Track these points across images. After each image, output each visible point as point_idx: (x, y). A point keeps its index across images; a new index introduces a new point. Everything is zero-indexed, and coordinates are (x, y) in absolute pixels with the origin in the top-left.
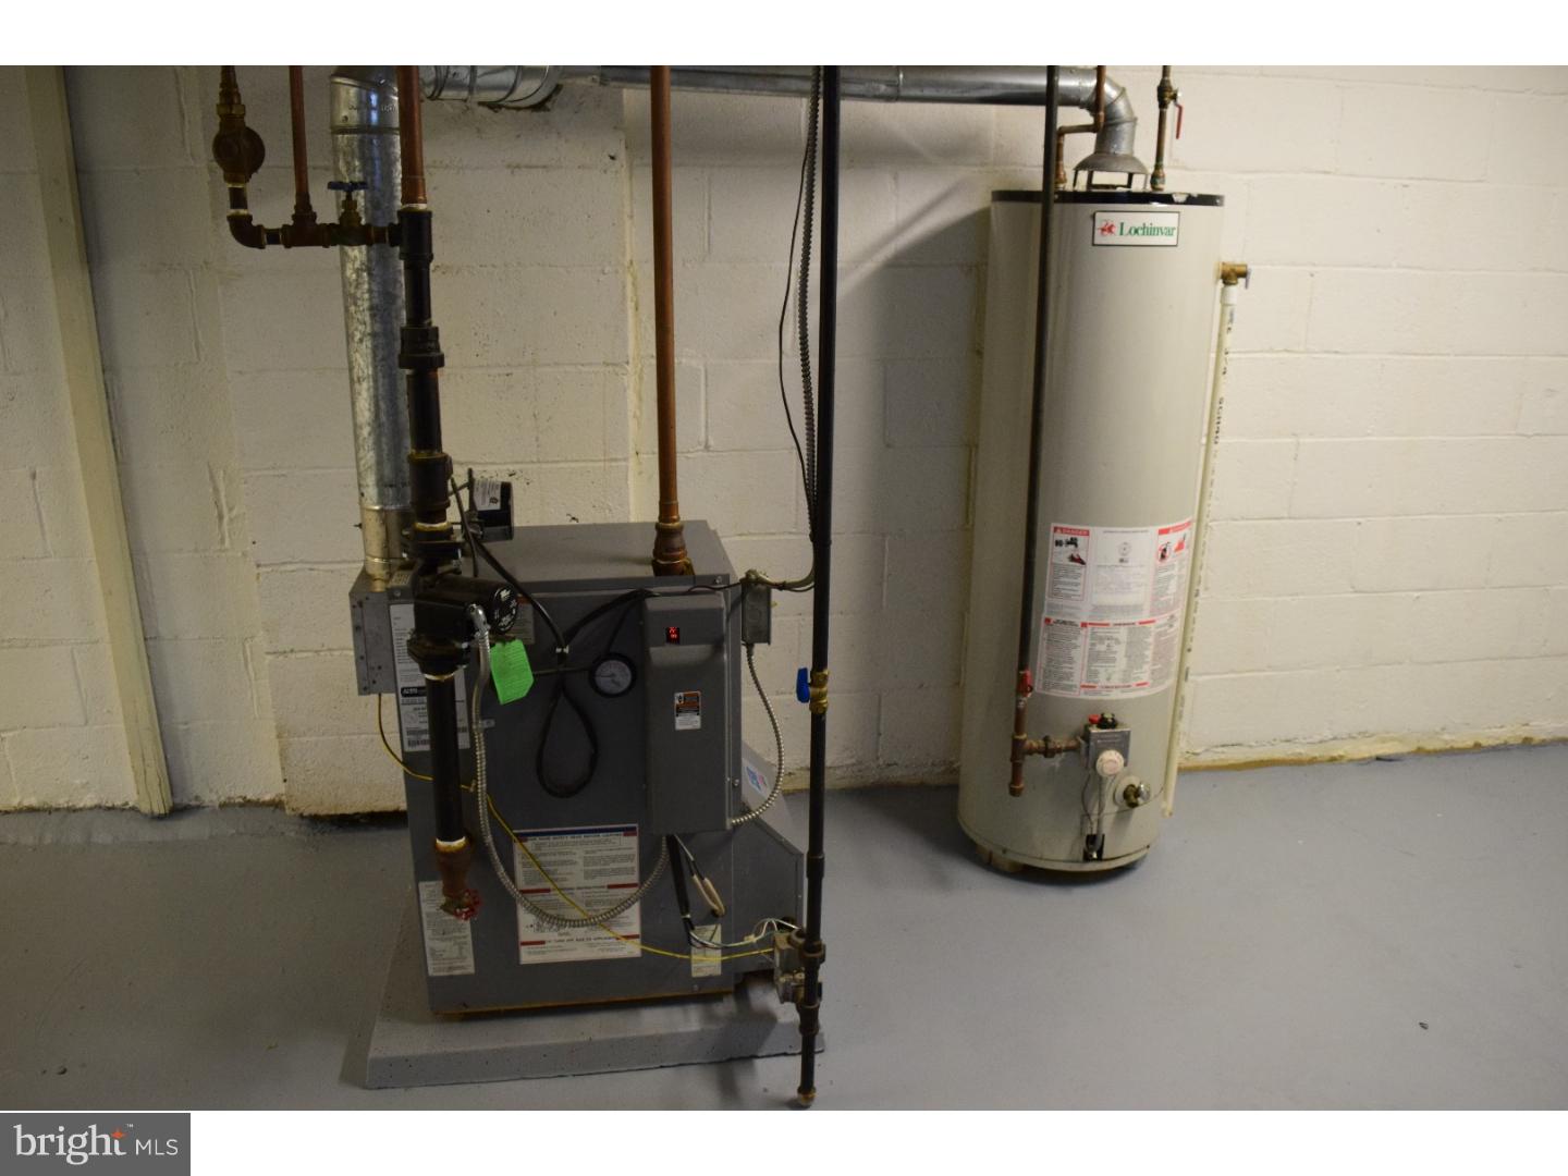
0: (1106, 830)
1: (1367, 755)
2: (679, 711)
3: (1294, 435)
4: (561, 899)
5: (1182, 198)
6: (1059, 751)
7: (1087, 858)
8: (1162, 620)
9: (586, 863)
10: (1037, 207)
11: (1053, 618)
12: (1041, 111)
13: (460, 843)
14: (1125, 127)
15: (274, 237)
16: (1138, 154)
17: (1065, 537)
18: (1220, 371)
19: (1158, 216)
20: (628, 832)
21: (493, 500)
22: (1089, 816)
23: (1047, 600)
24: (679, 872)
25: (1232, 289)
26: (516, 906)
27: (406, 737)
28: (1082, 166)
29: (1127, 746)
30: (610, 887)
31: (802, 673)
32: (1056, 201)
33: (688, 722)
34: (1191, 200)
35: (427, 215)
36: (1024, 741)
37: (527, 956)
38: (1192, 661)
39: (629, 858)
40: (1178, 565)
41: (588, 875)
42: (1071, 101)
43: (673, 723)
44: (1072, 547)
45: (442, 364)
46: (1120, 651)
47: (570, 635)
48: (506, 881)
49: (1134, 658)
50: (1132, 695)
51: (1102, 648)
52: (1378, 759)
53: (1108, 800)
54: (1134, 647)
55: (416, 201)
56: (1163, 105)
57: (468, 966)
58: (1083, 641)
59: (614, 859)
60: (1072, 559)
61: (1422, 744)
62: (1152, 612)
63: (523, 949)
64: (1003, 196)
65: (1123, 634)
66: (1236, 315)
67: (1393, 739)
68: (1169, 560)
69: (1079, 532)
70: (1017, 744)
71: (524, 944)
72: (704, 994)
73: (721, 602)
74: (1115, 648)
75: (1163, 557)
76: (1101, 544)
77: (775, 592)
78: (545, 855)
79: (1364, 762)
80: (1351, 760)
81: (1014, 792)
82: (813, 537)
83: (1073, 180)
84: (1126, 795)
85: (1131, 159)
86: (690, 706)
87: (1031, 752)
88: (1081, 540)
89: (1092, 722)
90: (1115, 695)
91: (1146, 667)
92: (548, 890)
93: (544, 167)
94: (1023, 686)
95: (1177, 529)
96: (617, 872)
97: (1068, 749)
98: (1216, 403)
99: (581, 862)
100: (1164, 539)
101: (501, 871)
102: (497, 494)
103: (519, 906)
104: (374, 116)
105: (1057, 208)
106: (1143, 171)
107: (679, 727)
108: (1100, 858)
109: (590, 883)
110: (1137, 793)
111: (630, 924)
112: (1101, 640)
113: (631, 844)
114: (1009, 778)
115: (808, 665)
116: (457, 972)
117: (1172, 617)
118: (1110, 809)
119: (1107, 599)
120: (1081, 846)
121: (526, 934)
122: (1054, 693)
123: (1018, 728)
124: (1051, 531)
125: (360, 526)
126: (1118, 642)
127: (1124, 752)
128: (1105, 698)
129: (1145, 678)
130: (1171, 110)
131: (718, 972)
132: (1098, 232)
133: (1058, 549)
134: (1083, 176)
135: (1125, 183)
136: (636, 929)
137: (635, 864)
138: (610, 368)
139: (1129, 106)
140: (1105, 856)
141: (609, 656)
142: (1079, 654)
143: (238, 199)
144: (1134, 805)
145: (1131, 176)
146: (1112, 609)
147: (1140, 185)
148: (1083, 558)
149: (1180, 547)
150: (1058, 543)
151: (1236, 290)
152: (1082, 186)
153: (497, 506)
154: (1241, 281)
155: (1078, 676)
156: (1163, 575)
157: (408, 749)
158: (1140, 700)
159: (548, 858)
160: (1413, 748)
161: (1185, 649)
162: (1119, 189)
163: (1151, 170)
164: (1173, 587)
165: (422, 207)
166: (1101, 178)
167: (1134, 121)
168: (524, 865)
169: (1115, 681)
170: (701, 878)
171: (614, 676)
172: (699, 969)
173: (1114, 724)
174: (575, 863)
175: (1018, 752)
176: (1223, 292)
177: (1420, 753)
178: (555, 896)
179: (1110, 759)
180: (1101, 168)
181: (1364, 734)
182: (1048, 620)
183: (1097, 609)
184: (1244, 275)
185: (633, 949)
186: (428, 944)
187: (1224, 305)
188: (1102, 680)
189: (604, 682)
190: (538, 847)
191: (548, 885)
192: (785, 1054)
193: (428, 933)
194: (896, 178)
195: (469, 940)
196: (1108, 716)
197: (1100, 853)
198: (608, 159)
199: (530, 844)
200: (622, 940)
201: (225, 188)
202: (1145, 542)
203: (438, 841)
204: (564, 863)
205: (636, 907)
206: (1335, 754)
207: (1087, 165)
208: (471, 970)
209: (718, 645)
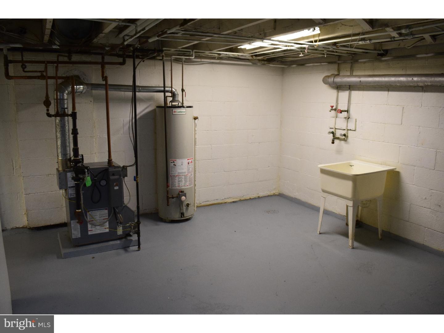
0: (184, 212)
1: (231, 201)
2: (115, 186)
3: (211, 145)
4: (95, 222)
5: (186, 107)
6: (174, 197)
7: (182, 217)
8: (190, 174)
9: (99, 215)
10: (163, 109)
11: (172, 175)
12: (163, 93)
13: (80, 210)
14: (177, 96)
15: (53, 116)
16: (179, 100)
17: (172, 161)
18: (195, 134)
19: (182, 110)
20: (106, 209)
21: (81, 157)
22: (181, 209)
23: (170, 172)
24: (115, 214)
25: (196, 120)
26: (87, 224)
27: (69, 195)
28: (170, 102)
29: (186, 195)
30: (103, 219)
31: (135, 177)
32: (167, 108)
33: (116, 188)
34: (187, 107)
35: (76, 112)
36: (168, 196)
37: (90, 233)
38: (196, 183)
39: (106, 214)
40: (192, 165)
41: (100, 217)
42: (168, 91)
43: (114, 188)
44: (173, 163)
45: (78, 134)
46: (183, 180)
47: (97, 176)
48: (86, 219)
49: (186, 181)
50: (186, 187)
51: (180, 179)
52: (233, 202)
53: (184, 206)
54: (185, 178)
55: (75, 110)
56: (182, 92)
57: (79, 236)
58: (177, 178)
59: (104, 214)
60: (174, 165)
61: (241, 199)
62: (188, 173)
63: (89, 232)
64: (158, 107)
65: (183, 177)
66: (197, 125)
67: (235, 198)
68: (190, 164)
69: (175, 160)
70: (167, 197)
71: (89, 231)
72: (120, 238)
73: (120, 169)
74: (182, 179)
75: (189, 164)
76: (178, 162)
77: (128, 168)
78: (92, 214)
79: (231, 203)
80: (228, 203)
81: (168, 205)
82: (135, 157)
83: (169, 104)
84: (187, 205)
85: (178, 101)
86: (117, 185)
87: (170, 198)
88: (175, 162)
89: (180, 192)
90: (183, 187)
91: (188, 183)
92: (93, 221)
93: (79, 103)
94: (168, 186)
95: (191, 159)
96: (104, 216)
97: (176, 197)
98: (195, 139)
99: (98, 215)
100: (188, 161)
101: (85, 217)
102: (81, 156)
103: (88, 223)
104: (62, 97)
105: (167, 109)
106: (180, 102)
107: (115, 189)
108: (184, 217)
109: (100, 219)
110: (189, 204)
111: (107, 226)
112: (180, 178)
113: (106, 211)
114: (167, 203)
115: (135, 175)
116: (77, 237)
117: (191, 174)
118: (184, 208)
119: (180, 171)
120: (181, 215)
121: (89, 229)
122: (173, 188)
123: (168, 194)
124: (170, 161)
125: (57, 162)
126: (183, 178)
127: (185, 196)
128: (181, 188)
129: (188, 184)
130: (184, 93)
131: (122, 233)
132: (173, 112)
133: (172, 163)
134: (171, 103)
135: (178, 104)
136: (108, 227)
137: (107, 215)
138: (91, 138)
139: (177, 92)
140: (185, 216)
141: (103, 179)
142: (177, 181)
143: (48, 110)
144: (188, 206)
145: (178, 103)
146: (181, 173)
147: (180, 105)
148: (176, 164)
149: (191, 162)
150: (171, 162)
151: (196, 121)
152: (170, 105)
153: (81, 158)
154: (197, 119)
155: (177, 185)
156: (189, 167)
157: (69, 197)
158: (187, 188)
159: (93, 215)
160: (239, 200)
161: (195, 181)
162: (176, 106)
163: (181, 102)
164: (191, 169)
165: (75, 111)
166: (173, 104)
167: (178, 95)
168: (89, 216)
169: (183, 185)
170: (119, 215)
171: (103, 183)
172: (119, 233)
173: (183, 192)
174: (97, 215)
175: (168, 198)
176: (194, 121)
177: (240, 200)
178: (94, 222)
179: (183, 198)
180: (174, 102)
181: (230, 198)
182: (171, 176)
183: (179, 173)
184: (197, 118)
185: (107, 230)
186: (73, 232)
187: (195, 123)
188: (181, 185)
189: (101, 184)
190: (91, 213)
191: (93, 220)
192: (134, 246)
193: (72, 230)
194: (139, 104)
195: (80, 231)
196: (182, 191)
197: (184, 216)
198: (90, 102)
199: (90, 213)
200: (105, 229)
201: (46, 109)
202: (185, 161)
203: (77, 210)
204: (95, 216)
205: (108, 222)
206: (225, 201)
207: (171, 102)
208: (80, 236)
209: (120, 176)
